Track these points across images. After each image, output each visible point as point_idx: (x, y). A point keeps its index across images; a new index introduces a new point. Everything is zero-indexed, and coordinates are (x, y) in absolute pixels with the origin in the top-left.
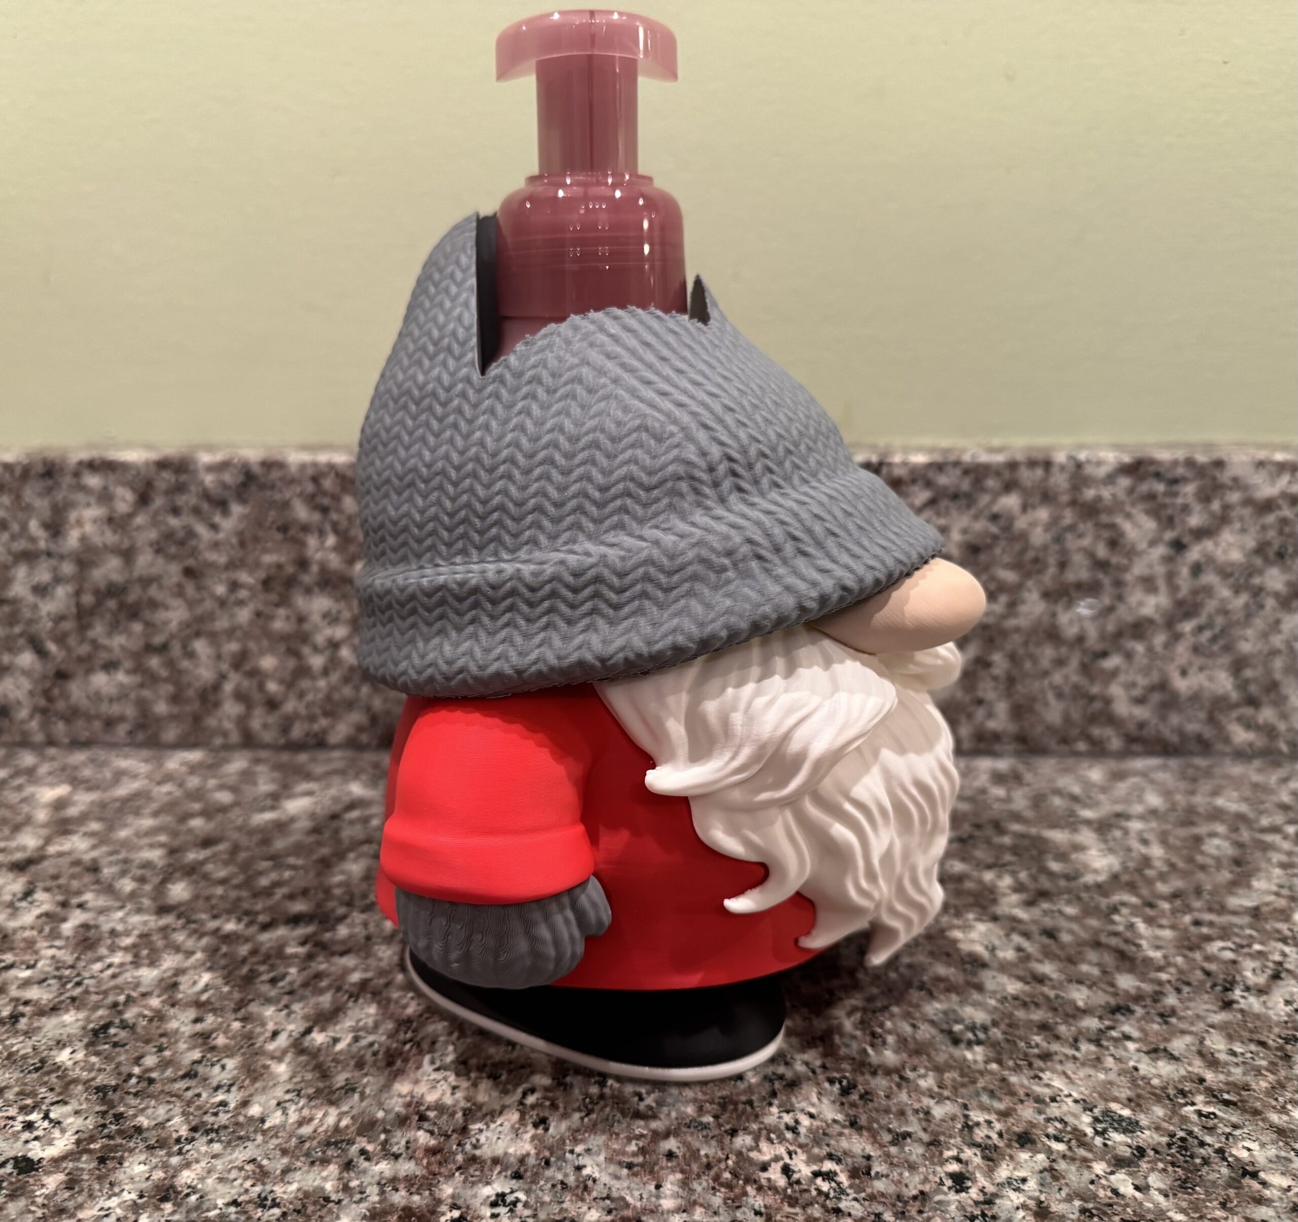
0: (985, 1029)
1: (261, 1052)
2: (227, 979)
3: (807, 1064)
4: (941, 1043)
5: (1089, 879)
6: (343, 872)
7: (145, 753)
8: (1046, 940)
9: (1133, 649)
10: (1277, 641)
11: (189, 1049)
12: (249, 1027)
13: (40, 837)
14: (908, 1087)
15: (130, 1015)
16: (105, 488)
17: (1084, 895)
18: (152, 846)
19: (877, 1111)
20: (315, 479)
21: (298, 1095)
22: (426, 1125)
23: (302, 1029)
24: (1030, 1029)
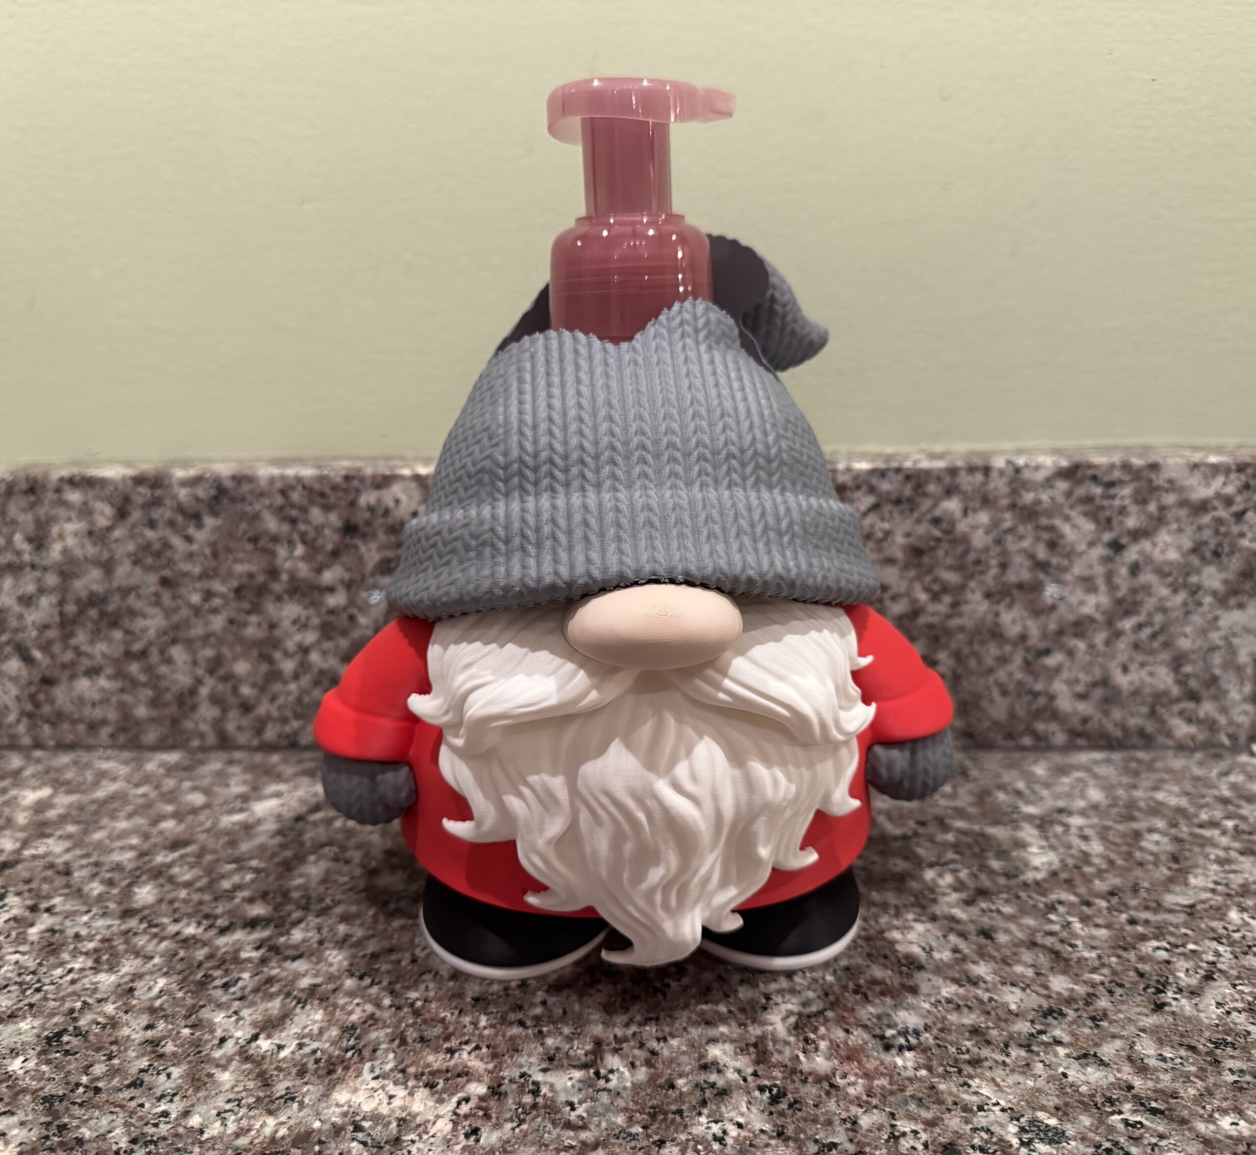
0: (917, 1033)
1: (209, 1060)
2: (182, 984)
3: (739, 1071)
4: (873, 1049)
5: (1030, 876)
6: (301, 875)
7: (126, 755)
8: (982, 940)
9: (1075, 646)
10: (1215, 637)
11: (137, 1057)
12: (197, 1034)
13: (17, 840)
14: (837, 1096)
15: (82, 1023)
16: (85, 503)
17: (1022, 894)
18: (122, 848)
19: (805, 1120)
20: (283, 492)
21: (239, 1105)
22: (360, 1135)
23: (249, 1036)
24: (962, 1034)
